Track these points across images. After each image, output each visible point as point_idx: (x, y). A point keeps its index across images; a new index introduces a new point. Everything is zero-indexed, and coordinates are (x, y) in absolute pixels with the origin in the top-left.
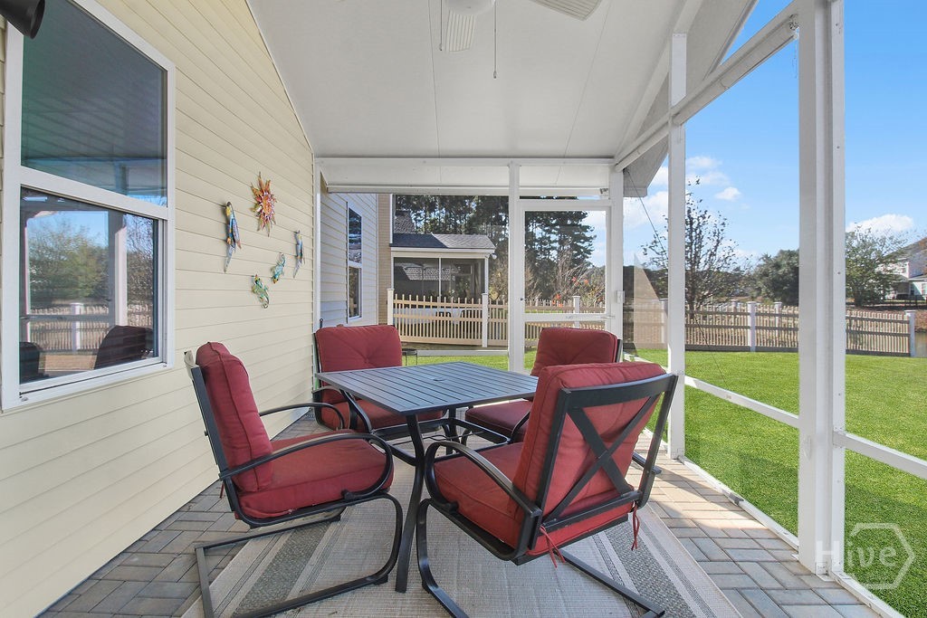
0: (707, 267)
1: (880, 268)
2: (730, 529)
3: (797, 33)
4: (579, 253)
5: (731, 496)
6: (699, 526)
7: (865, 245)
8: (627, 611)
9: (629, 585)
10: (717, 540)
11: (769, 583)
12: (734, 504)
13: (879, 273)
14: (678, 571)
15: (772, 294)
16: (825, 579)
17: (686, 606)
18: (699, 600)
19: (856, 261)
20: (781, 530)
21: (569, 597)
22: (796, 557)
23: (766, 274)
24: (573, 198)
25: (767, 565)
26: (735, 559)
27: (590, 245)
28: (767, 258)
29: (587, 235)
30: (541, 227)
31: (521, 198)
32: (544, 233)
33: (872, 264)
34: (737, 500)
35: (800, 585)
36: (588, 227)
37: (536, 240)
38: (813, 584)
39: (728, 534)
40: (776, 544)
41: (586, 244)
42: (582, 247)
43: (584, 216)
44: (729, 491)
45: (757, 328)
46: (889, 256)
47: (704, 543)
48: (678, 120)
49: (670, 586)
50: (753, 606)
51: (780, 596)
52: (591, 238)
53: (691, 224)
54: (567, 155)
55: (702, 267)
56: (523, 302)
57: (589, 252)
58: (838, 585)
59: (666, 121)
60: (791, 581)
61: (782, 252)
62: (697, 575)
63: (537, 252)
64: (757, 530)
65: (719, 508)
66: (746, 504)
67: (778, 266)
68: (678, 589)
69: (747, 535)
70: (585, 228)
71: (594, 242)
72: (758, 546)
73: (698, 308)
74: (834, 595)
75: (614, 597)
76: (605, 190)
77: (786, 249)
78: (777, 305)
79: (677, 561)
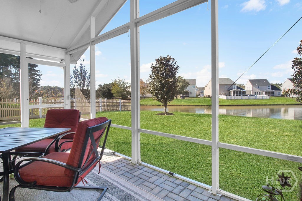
0: (87, 88)
1: (127, 90)
2: (114, 161)
3: (130, 30)
4: (35, 80)
5: (112, 152)
6: (107, 163)
7: (124, 84)
8: (98, 193)
9: (95, 186)
10: (113, 165)
11: (128, 170)
12: (113, 154)
13: (127, 91)
14: (107, 176)
15: (102, 96)
16: (138, 164)
17: (112, 184)
18: (114, 181)
19: (122, 87)
20: (126, 157)
21: (78, 198)
22: (131, 162)
23: (101, 90)
24: (31, 58)
25: (126, 166)
26: (119, 167)
27: (39, 78)
28: (101, 85)
29: (38, 73)
30: (15, 68)
31: (26, 57)
32: (16, 71)
33: (125, 89)
34: (114, 153)
35: (134, 168)
36: (39, 70)
37: (12, 74)
38: (136, 167)
39: (115, 162)
40: (126, 161)
41: (38, 77)
42: (36, 78)
43: (37, 66)
44: (111, 151)
45: (102, 106)
46: (128, 87)
47: (110, 167)
48: (93, 43)
49: (106, 181)
50: (127, 177)
51: (131, 172)
52: (40, 75)
53: (82, 74)
54: (48, 44)
55: (85, 88)
56: (28, 100)
57: (39, 80)
58: (140, 165)
59: (89, 42)
60: (131, 168)
61: (105, 84)
62: (112, 175)
63: (13, 79)
64: (120, 159)
65: (110, 156)
66: (116, 153)
67: (104, 88)
68: (108, 180)
69: (119, 161)
70: (37, 71)
71: (41, 77)
72: (122, 163)
73: (84, 101)
74: (140, 167)
75: (92, 191)
76: (63, 60)
77: (106, 83)
78: (106, 99)
79: (105, 174)
